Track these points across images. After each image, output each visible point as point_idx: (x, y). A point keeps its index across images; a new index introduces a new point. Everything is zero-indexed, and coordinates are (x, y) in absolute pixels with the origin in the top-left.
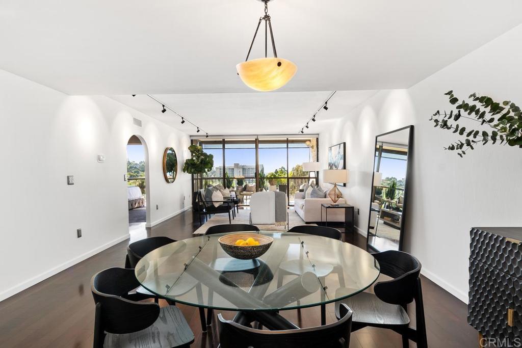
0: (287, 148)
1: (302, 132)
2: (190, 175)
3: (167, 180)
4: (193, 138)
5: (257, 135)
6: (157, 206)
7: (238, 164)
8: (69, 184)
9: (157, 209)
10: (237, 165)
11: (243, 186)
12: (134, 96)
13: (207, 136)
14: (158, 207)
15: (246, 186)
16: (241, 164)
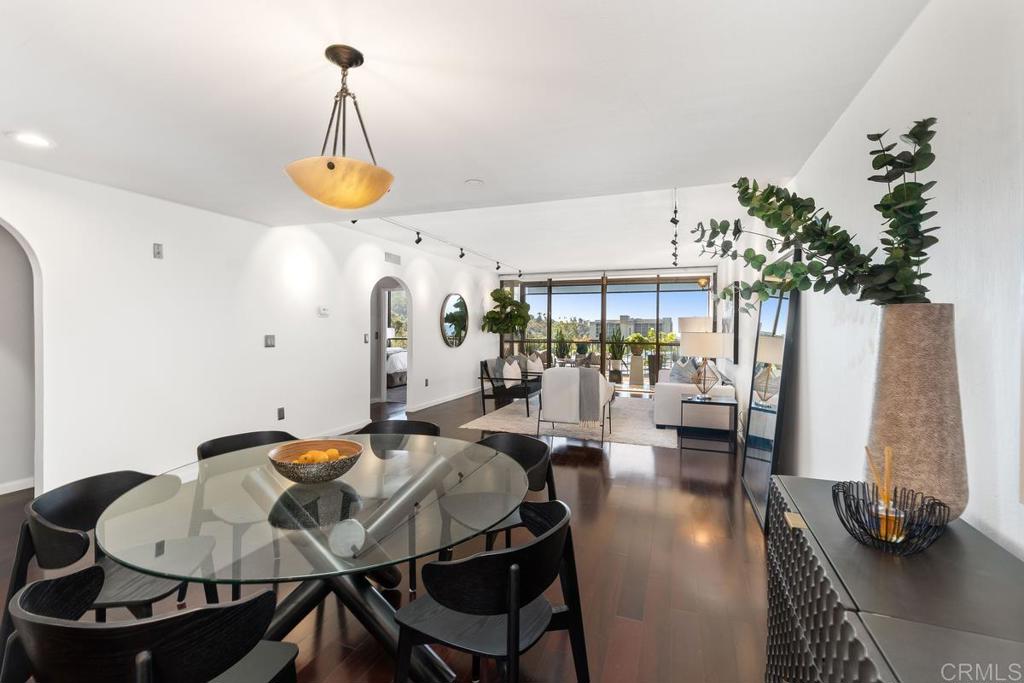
0: (658, 291)
1: (675, 264)
2: (498, 335)
3: (448, 342)
4: (504, 278)
5: (604, 271)
6: (427, 381)
7: (627, 317)
8: (267, 346)
9: (427, 385)
10: (624, 318)
11: (587, 355)
12: (354, 222)
13: (520, 275)
14: (429, 383)
15: (591, 354)
16: (633, 316)
